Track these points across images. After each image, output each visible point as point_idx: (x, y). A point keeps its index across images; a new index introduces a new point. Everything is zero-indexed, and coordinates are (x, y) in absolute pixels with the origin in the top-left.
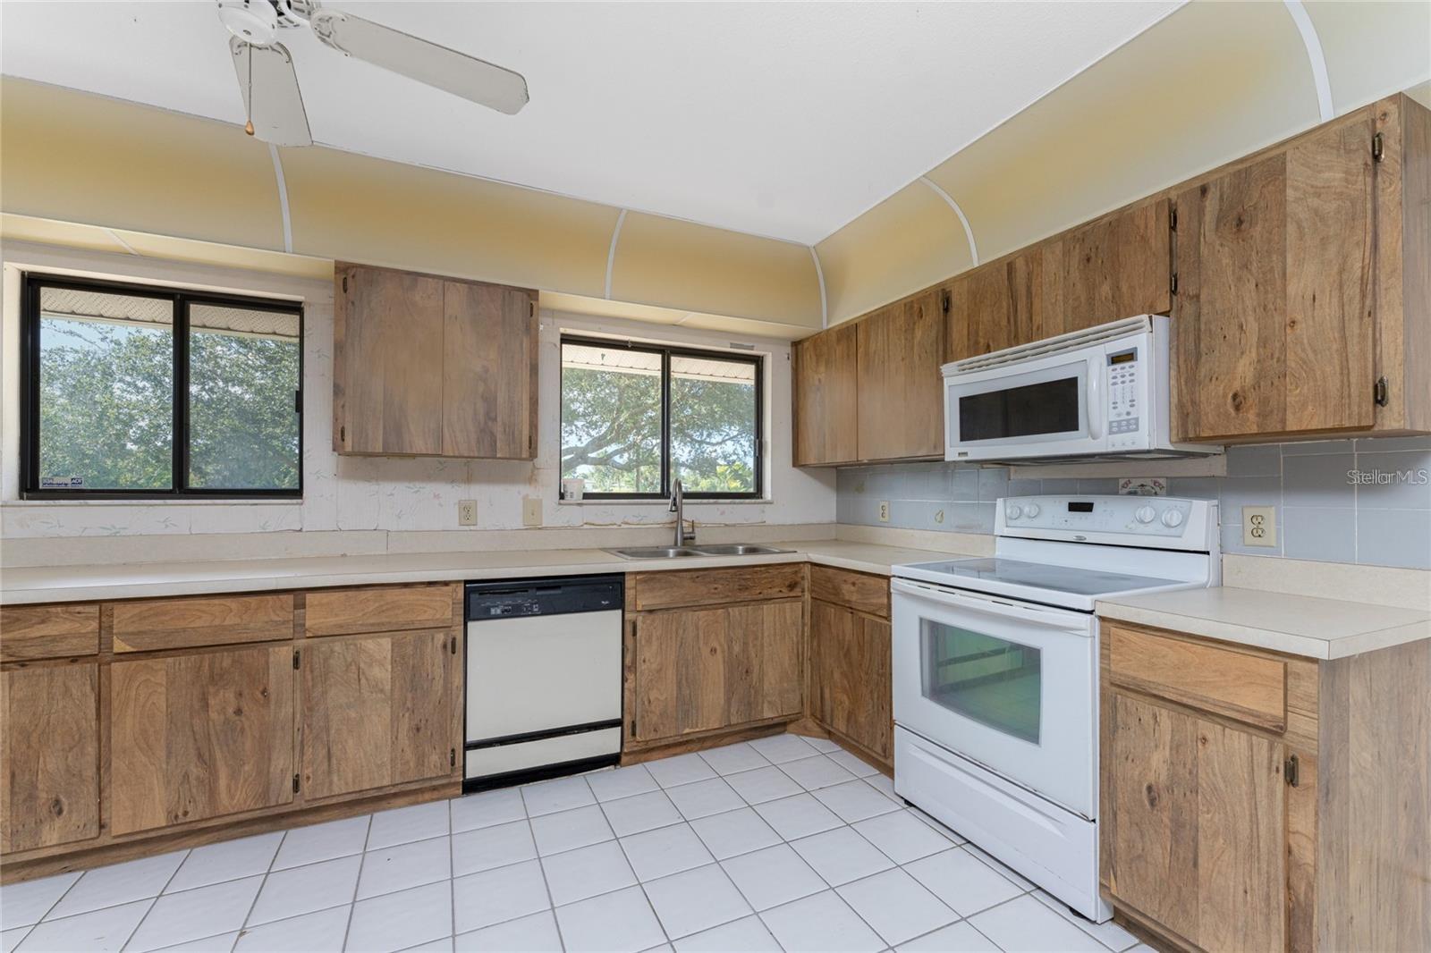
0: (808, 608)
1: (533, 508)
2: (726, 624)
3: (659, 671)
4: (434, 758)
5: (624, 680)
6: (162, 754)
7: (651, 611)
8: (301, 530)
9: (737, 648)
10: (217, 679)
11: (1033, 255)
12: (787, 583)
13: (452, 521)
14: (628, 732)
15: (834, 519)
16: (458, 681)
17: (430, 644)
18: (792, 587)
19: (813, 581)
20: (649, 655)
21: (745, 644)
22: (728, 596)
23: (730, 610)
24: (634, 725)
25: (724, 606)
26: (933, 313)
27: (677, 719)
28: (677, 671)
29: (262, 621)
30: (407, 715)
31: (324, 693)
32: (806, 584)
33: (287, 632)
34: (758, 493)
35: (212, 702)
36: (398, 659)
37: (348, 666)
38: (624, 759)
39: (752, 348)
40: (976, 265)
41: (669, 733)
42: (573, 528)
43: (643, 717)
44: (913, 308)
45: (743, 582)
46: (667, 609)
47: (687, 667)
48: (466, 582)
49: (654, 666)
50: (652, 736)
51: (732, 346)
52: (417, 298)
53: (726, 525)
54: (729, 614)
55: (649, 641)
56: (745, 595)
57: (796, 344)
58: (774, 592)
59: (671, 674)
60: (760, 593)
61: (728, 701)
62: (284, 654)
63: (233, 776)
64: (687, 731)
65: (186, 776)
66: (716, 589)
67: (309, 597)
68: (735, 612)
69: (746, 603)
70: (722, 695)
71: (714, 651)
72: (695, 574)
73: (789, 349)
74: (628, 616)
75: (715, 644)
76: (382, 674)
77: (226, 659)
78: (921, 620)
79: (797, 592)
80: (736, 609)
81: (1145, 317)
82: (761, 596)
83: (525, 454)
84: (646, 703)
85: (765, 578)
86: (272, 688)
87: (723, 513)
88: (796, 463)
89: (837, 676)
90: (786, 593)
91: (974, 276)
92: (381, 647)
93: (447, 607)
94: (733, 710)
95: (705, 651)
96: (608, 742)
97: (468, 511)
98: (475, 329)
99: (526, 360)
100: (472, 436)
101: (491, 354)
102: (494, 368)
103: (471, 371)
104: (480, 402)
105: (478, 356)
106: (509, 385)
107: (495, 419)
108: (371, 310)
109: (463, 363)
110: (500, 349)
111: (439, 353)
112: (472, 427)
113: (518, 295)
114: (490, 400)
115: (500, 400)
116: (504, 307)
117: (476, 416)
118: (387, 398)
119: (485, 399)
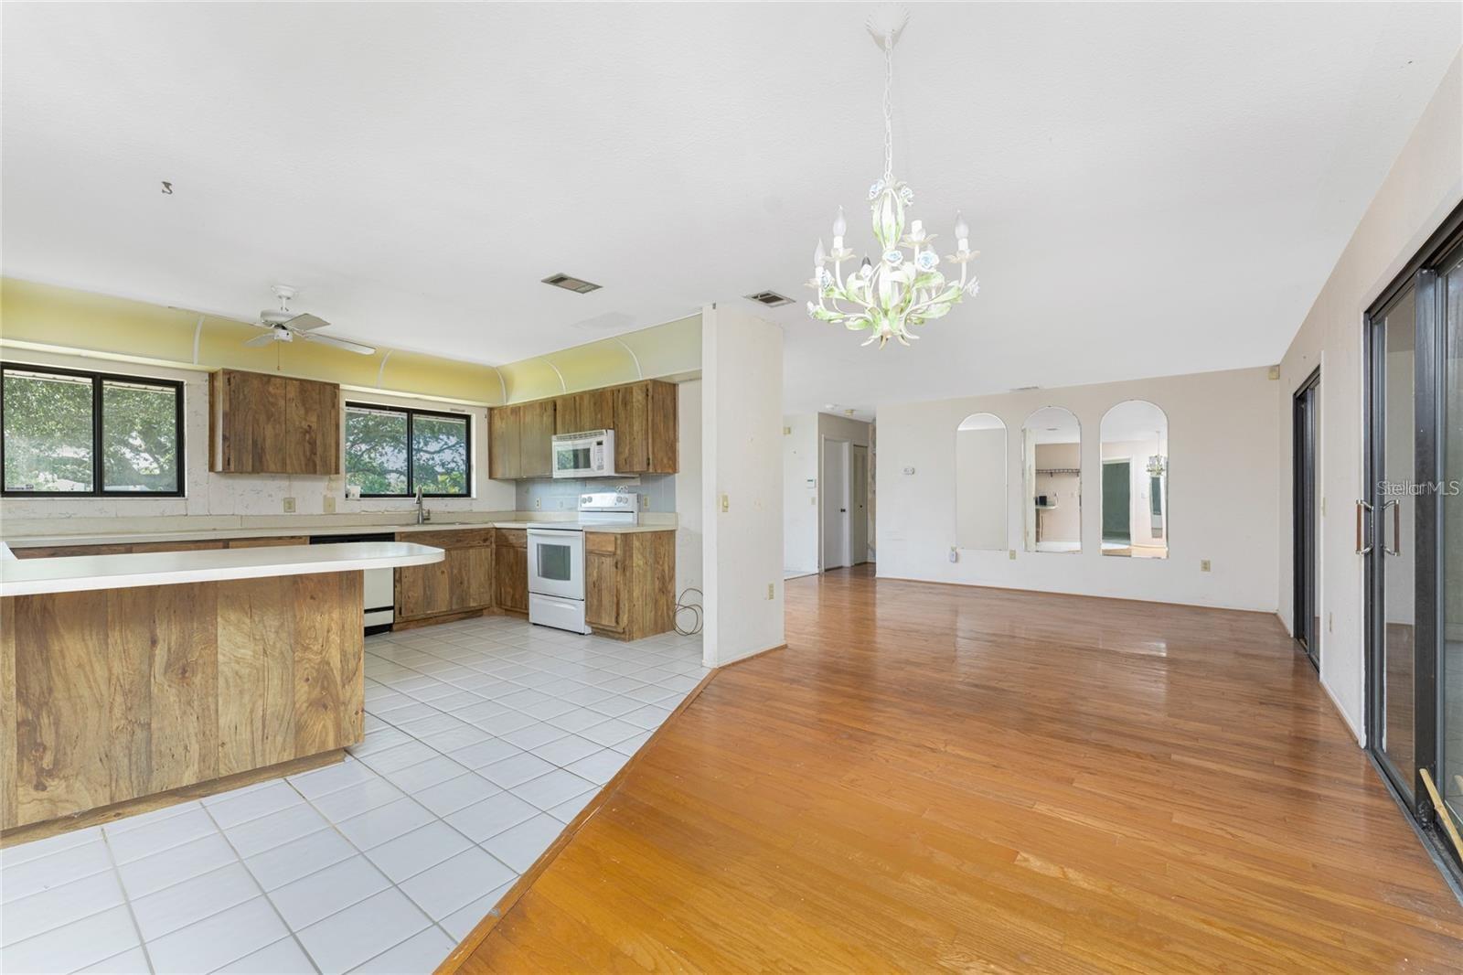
0: (494, 551)
1: (328, 503)
3: (414, 582)
5: (395, 586)
8: (186, 515)
9: (455, 571)
11: (582, 395)
12: (482, 539)
13: (280, 510)
14: (397, 613)
15: (514, 508)
18: (485, 540)
19: (497, 537)
21: (460, 569)
24: (400, 609)
26: (550, 411)
27: (423, 606)
28: (423, 583)
32: (493, 539)
34: (468, 494)
38: (395, 627)
39: (463, 411)
40: (565, 393)
41: (419, 614)
43: (405, 605)
44: (542, 405)
47: (428, 581)
48: (309, 537)
49: (411, 580)
50: (410, 614)
51: (452, 410)
52: (271, 389)
53: (449, 512)
54: (451, 554)
56: (459, 544)
57: (491, 410)
58: (475, 543)
61: (451, 598)
64: (429, 612)
69: (460, 548)
70: (447, 595)
71: (443, 572)
73: (486, 412)
75: (443, 569)
78: (538, 545)
79: (488, 543)
80: (455, 552)
81: (604, 431)
82: (469, 545)
84: (407, 598)
87: (446, 506)
88: (491, 477)
89: (507, 581)
90: (482, 543)
91: (563, 398)
94: (454, 600)
95: (439, 573)
96: (387, 618)
97: (290, 504)
98: (304, 405)
99: (333, 422)
100: (303, 463)
101: (313, 419)
102: (314, 426)
103: (302, 428)
104: (307, 445)
105: (306, 420)
106: (323, 435)
107: (315, 454)
108: (244, 395)
109: (297, 423)
110: (318, 416)
111: (283, 418)
112: (302, 458)
113: (328, 387)
114: (313, 443)
115: (318, 442)
116: (320, 393)
117: (304, 451)
118: (255, 443)
119: (310, 443)
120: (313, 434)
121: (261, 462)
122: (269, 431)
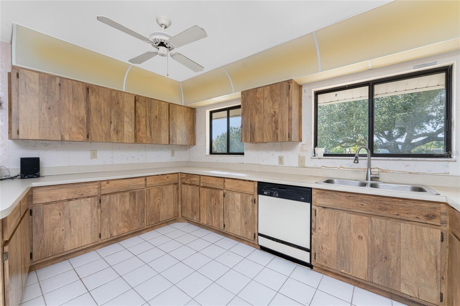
1: (302, 160)
2: (370, 226)
4: (250, 233)
6: (206, 209)
7: (324, 207)
8: (243, 163)
10: (212, 195)
12: (424, 214)
13: (276, 163)
14: (313, 256)
16: (256, 213)
17: (249, 199)
20: (322, 227)
21: (385, 242)
22: (371, 211)
23: (373, 219)
24: (316, 255)
25: (370, 215)
27: (337, 263)
28: (338, 240)
29: (218, 184)
30: (244, 218)
31: (228, 205)
33: (222, 188)
35: (212, 200)
36: (242, 201)
37: (232, 199)
38: (314, 268)
39: (442, 63)
41: (333, 266)
42: (318, 168)
45: (383, 206)
46: (333, 209)
47: (343, 240)
48: (258, 182)
53: (410, 173)
54: (372, 221)
55: (322, 220)
56: (384, 213)
58: (411, 217)
59: (334, 239)
60: (398, 215)
61: (371, 268)
62: (221, 193)
63: (215, 218)
65: (209, 215)
66: (362, 205)
67: (226, 180)
68: (376, 221)
69: (386, 218)
71: (360, 237)
72: (348, 195)
74: (313, 207)
75: (362, 234)
76: (238, 204)
77: (213, 191)
82: (398, 217)
83: (287, 140)
84: (321, 248)
85: (402, 206)
86: (220, 200)
90: (423, 219)
92: (238, 196)
93: (253, 189)
95: (355, 237)
97: (281, 159)
98: (272, 100)
99: (287, 106)
100: (272, 135)
101: (276, 106)
102: (277, 111)
103: (271, 114)
104: (273, 123)
105: (273, 108)
106: (282, 116)
107: (277, 129)
108: (247, 102)
109: (269, 111)
110: (279, 104)
111: (262, 110)
112: (271, 132)
113: (285, 83)
114: (276, 122)
115: (279, 122)
116: (280, 90)
117: (272, 128)
118: (251, 126)
119: (275, 122)
120: (276, 116)
121: (253, 136)
122: (257, 120)
